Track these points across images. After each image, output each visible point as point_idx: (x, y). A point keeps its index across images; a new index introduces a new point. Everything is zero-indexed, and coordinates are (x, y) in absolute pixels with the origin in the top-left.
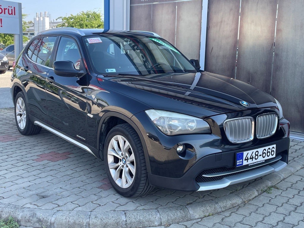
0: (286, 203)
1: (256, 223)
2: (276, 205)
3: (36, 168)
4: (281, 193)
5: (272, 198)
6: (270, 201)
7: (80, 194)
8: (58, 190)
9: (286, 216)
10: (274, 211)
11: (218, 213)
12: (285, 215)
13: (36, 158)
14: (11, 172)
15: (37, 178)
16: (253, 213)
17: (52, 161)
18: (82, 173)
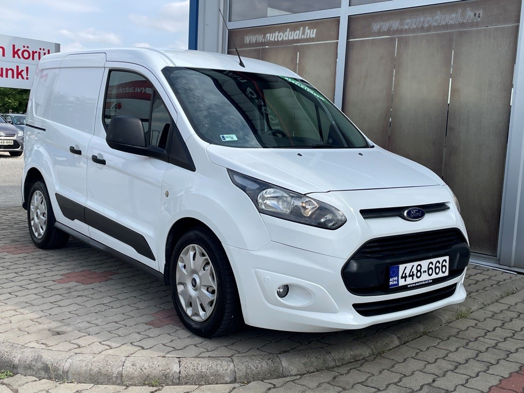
0: (443, 358)
1: (387, 386)
2: (426, 360)
3: (56, 292)
4: (438, 344)
5: (421, 351)
6: (417, 354)
7: (116, 332)
8: (83, 325)
9: (439, 377)
10: (421, 368)
11: (329, 369)
12: (437, 375)
13: (59, 277)
14: (17, 296)
15: (54, 306)
16: (386, 371)
17: (83, 284)
18: (125, 302)
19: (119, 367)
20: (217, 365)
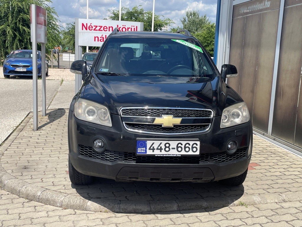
19: (20, 187)
20: (57, 196)
